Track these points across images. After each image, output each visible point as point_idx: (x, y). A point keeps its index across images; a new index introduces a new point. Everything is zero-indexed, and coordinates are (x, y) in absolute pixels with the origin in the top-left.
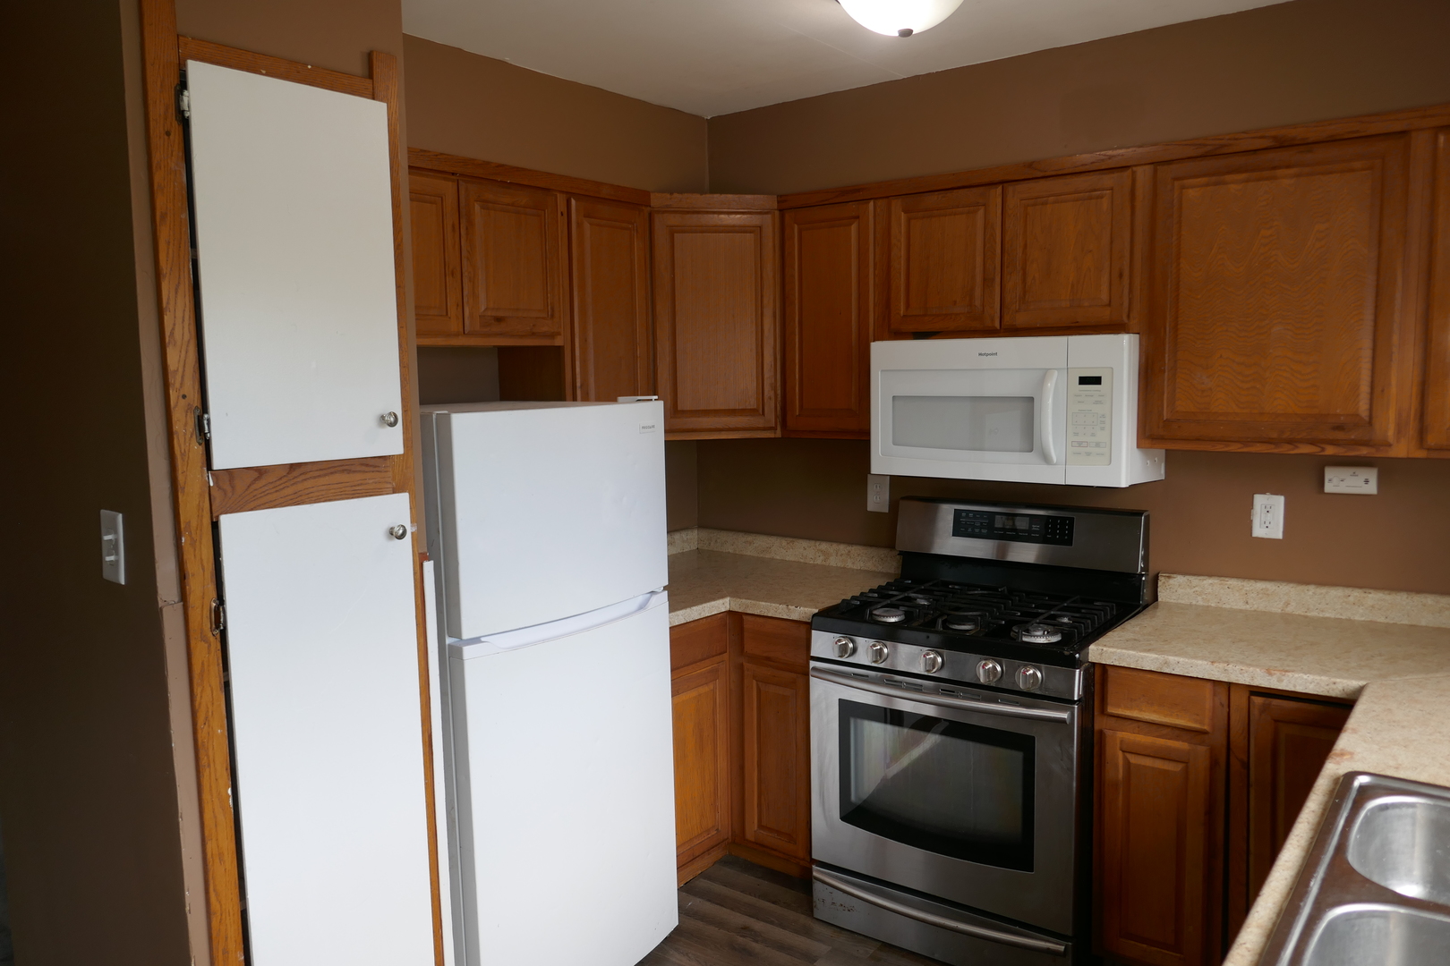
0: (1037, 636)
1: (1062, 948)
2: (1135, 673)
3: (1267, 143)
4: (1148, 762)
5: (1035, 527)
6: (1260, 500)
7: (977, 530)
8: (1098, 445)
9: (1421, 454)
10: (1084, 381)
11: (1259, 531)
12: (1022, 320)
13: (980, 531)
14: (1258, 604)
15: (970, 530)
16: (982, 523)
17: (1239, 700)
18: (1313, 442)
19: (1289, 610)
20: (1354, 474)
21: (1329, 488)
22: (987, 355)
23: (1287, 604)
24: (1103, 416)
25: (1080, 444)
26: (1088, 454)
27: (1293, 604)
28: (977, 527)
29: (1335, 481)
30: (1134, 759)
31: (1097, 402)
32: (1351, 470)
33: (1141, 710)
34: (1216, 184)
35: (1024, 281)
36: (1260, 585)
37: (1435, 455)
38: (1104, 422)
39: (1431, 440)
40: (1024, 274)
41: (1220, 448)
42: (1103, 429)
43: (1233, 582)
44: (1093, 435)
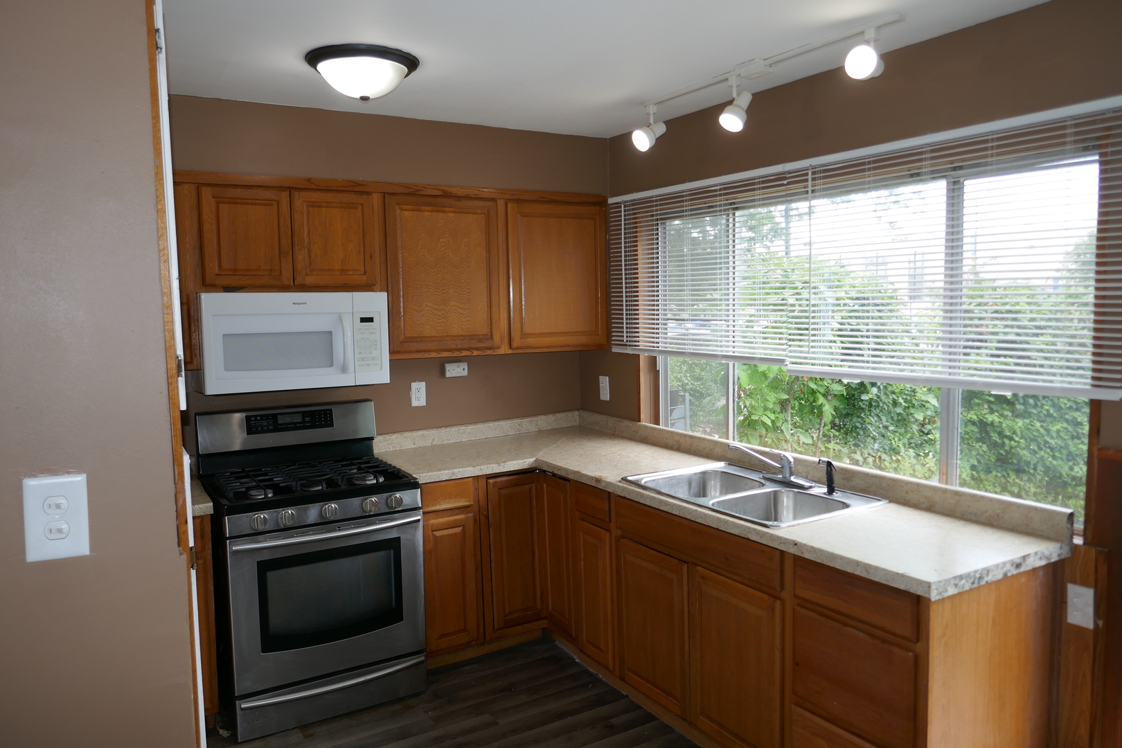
0: (371, 480)
1: (423, 658)
2: (436, 484)
3: (440, 193)
4: (445, 532)
5: (307, 419)
6: (414, 385)
7: (265, 428)
8: (373, 359)
9: (510, 352)
10: (363, 320)
11: (415, 403)
12: (310, 280)
13: (268, 428)
14: (420, 443)
15: (259, 429)
16: (268, 423)
17: (482, 483)
18: (468, 349)
19: (434, 443)
20: (459, 366)
21: (448, 375)
22: (299, 304)
23: (433, 440)
24: (376, 341)
25: (363, 359)
26: (368, 365)
27: (436, 439)
28: (265, 426)
29: (451, 371)
30: (438, 534)
31: (372, 333)
32: (456, 364)
33: (440, 504)
34: (418, 210)
35: (310, 256)
36: (420, 433)
37: (515, 352)
38: (376, 345)
39: (515, 344)
40: (309, 251)
41: (427, 355)
42: (376, 349)
43: (407, 434)
44: (371, 353)
